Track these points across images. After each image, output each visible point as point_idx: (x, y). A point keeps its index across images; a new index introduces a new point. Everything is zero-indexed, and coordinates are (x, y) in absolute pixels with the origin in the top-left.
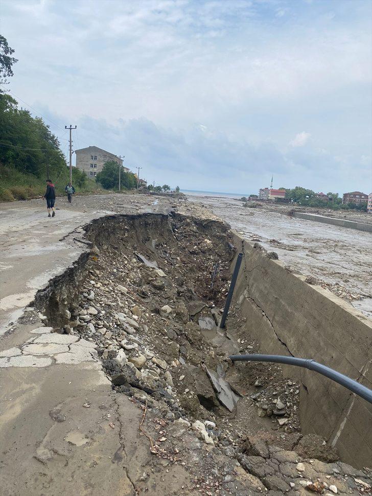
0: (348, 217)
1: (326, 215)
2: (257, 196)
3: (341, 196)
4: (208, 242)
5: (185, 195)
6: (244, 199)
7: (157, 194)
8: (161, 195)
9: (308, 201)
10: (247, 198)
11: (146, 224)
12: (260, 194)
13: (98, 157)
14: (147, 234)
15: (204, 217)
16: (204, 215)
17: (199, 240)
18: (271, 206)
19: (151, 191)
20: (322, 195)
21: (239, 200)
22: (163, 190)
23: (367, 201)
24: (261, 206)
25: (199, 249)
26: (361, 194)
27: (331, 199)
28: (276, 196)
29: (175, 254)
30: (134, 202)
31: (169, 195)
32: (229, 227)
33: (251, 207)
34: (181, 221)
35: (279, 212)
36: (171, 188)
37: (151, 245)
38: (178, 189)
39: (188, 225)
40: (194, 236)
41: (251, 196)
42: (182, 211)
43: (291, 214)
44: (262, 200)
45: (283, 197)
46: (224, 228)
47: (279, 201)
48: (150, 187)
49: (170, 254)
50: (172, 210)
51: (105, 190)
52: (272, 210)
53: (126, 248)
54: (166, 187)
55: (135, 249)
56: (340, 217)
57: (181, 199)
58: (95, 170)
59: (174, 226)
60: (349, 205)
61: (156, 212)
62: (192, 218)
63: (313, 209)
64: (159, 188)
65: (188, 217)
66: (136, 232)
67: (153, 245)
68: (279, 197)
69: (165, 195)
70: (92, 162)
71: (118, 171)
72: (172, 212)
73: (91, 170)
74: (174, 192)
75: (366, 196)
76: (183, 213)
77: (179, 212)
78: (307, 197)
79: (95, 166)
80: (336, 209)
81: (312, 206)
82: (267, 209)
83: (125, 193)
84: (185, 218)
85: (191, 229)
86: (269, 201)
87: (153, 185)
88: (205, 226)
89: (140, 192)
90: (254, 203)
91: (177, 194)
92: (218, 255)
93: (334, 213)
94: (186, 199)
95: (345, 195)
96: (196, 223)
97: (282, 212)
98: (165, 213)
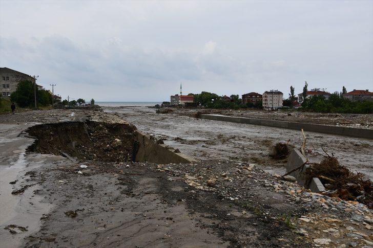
0: (245, 114)
1: (227, 115)
2: (169, 103)
3: (240, 97)
4: (118, 140)
5: (100, 107)
6: (157, 106)
7: (72, 108)
8: (77, 108)
9: (213, 104)
10: (160, 105)
11: (67, 130)
12: (171, 100)
13: (10, 78)
14: (68, 137)
15: (113, 122)
16: (114, 121)
17: (111, 139)
18: (182, 110)
19: (67, 106)
20: (225, 97)
21: (153, 107)
22: (78, 104)
23: (262, 100)
24: (172, 111)
25: (112, 147)
26: (256, 94)
27: (232, 101)
28: (186, 101)
29: (91, 152)
30: (53, 115)
31: (84, 108)
32: (135, 128)
33: (163, 113)
34: (94, 126)
35: (187, 115)
36: (86, 101)
37: (72, 146)
38: (93, 101)
39: (101, 129)
40: (106, 137)
41: (164, 103)
42: (95, 119)
43: (198, 116)
44: (174, 106)
45: (192, 101)
46: (131, 128)
47: (188, 106)
48: (65, 102)
49: (88, 152)
50: (87, 118)
51: (21, 109)
52: (181, 114)
53: (53, 148)
54: (81, 101)
55: (60, 149)
56: (238, 116)
57: (97, 110)
58: (8, 90)
59: (90, 131)
60: (247, 104)
61: (73, 121)
62: (104, 124)
63: (217, 110)
64: (74, 102)
65: (100, 123)
66: (59, 136)
67: (74, 145)
68: (189, 102)
69: (80, 108)
70: (4, 82)
71: (33, 89)
72: (87, 120)
73: (4, 90)
74: (89, 104)
75: (261, 96)
76: (97, 121)
77: (92, 120)
78: (213, 100)
79: (8, 86)
80: (237, 109)
81: (217, 108)
82: (178, 113)
83: (42, 110)
84: (98, 123)
85: (104, 131)
86: (180, 106)
87: (67, 99)
88: (116, 129)
89: (55, 107)
90: (165, 109)
91: (93, 107)
92: (127, 150)
93: (235, 112)
94: (102, 111)
95: (244, 96)
96: (107, 127)
97: (190, 115)
98: (81, 121)
